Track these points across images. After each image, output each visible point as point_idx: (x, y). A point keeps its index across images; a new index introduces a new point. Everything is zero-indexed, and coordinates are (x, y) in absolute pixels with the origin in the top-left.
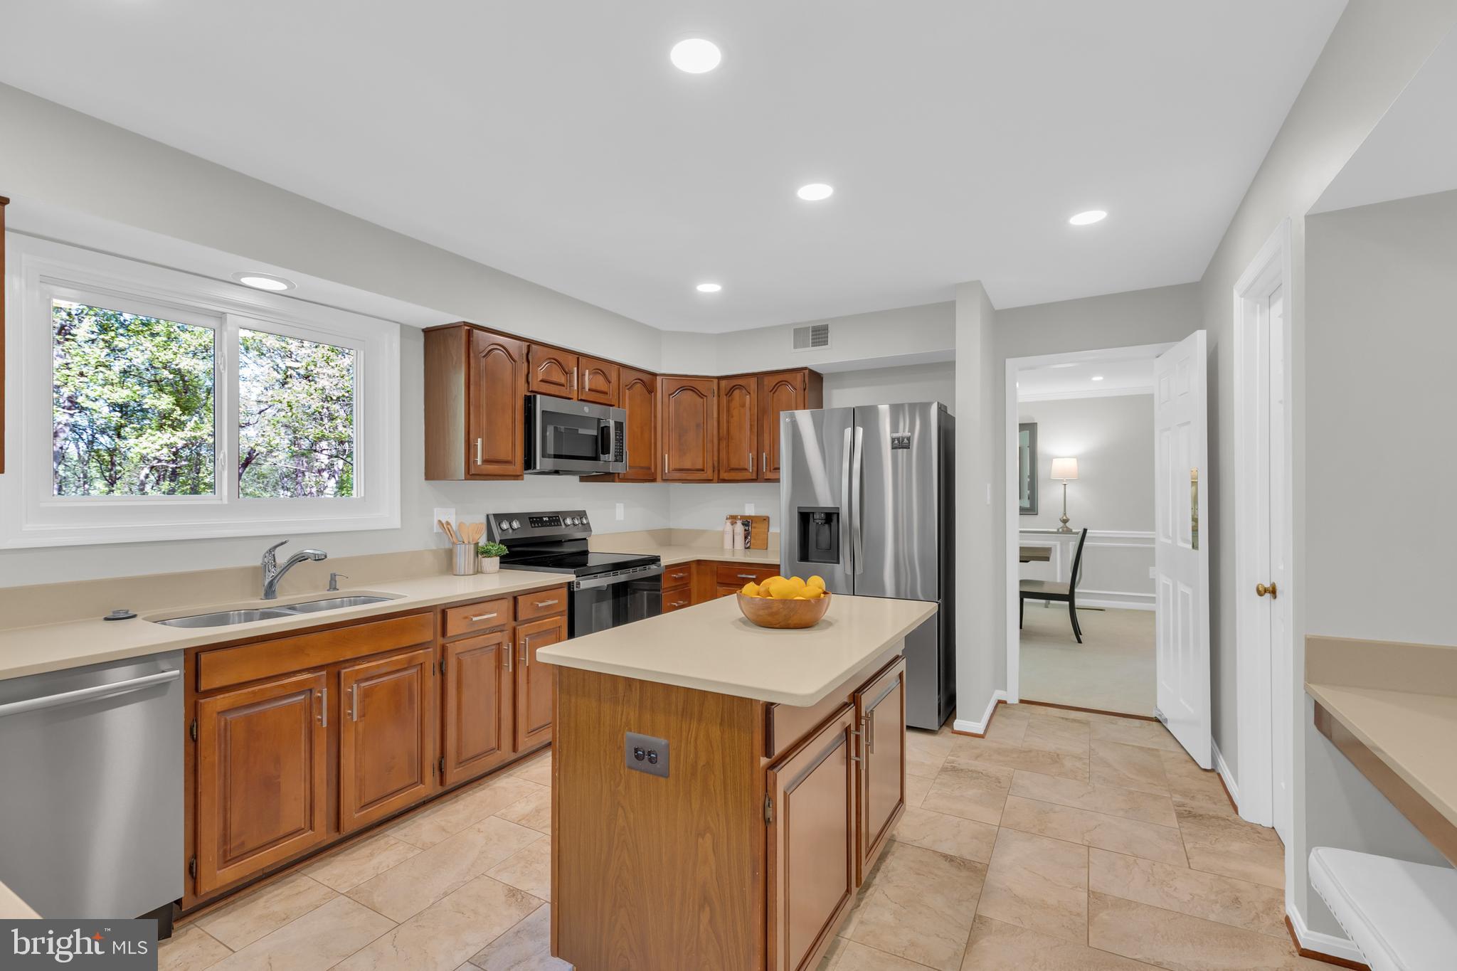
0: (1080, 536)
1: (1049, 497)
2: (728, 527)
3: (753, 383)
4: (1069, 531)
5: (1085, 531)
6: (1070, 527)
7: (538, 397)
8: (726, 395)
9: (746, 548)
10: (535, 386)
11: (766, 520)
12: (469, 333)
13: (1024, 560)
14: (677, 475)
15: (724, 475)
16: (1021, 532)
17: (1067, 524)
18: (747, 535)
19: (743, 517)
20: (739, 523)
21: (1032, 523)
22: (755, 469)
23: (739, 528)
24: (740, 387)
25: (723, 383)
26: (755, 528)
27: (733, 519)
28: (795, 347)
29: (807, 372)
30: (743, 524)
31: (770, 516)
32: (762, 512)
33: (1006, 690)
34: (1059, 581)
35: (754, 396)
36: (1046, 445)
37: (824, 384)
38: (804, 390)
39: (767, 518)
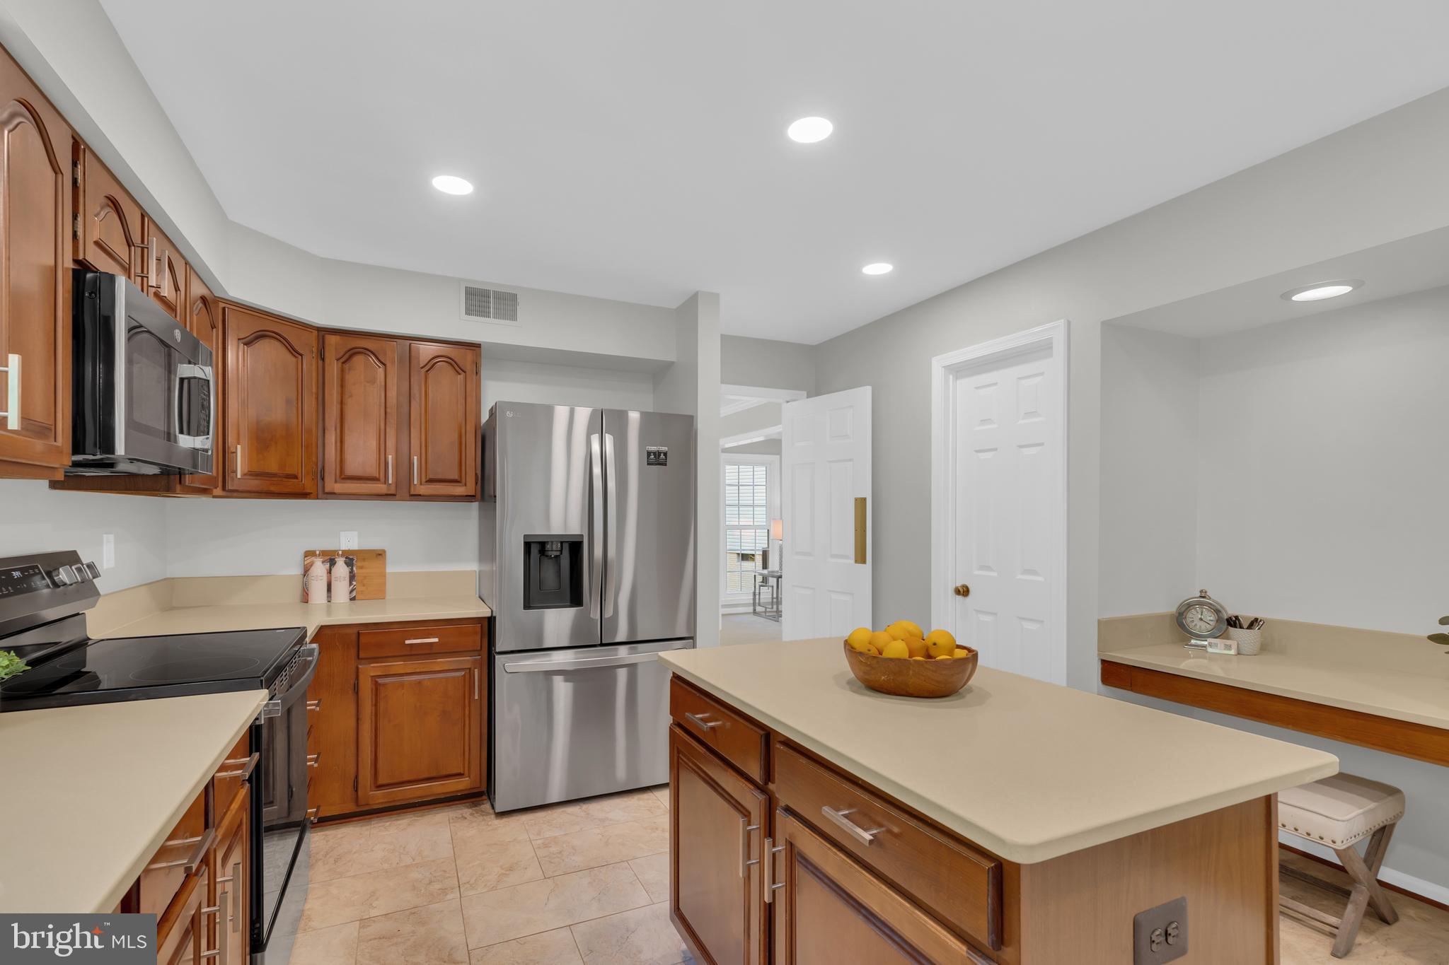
2: (318, 567)
3: (388, 350)
8: (338, 360)
9: (351, 599)
11: (380, 555)
14: (256, 485)
18: (352, 577)
19: (342, 553)
20: (340, 562)
23: (341, 569)
24: (365, 351)
25: (332, 340)
26: (362, 567)
27: (331, 556)
28: (469, 314)
29: (479, 351)
30: (345, 563)
31: (386, 549)
32: (373, 544)
35: (391, 369)
38: (477, 374)
39: (384, 551)
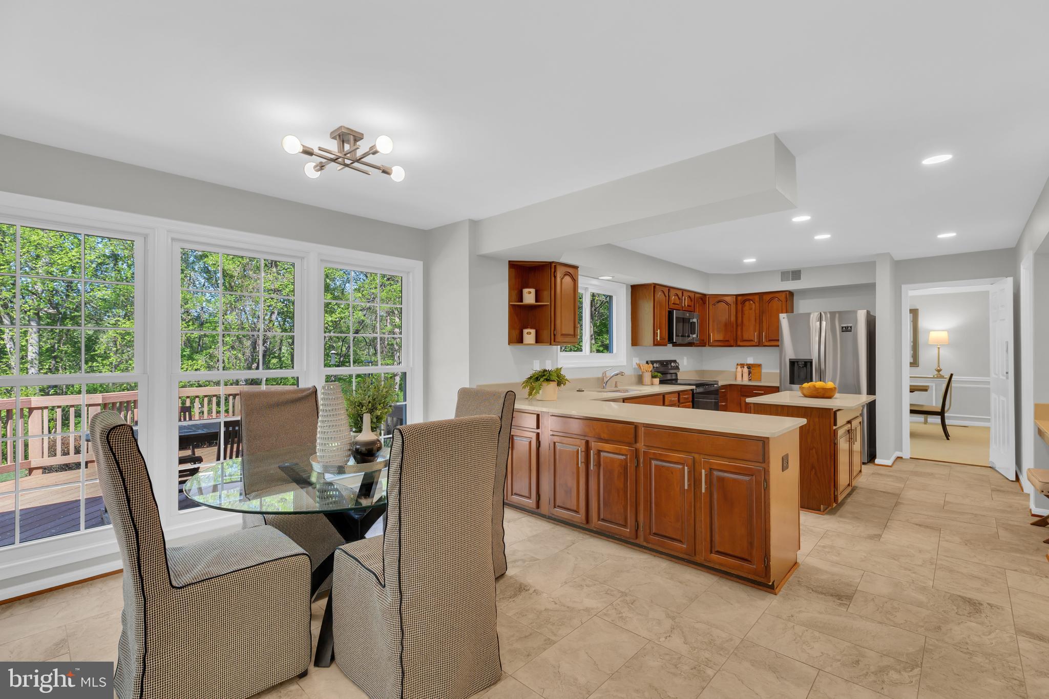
0: (947, 380)
1: (927, 356)
2: (739, 369)
3: (757, 298)
4: (942, 377)
5: (952, 375)
6: (943, 375)
7: (675, 311)
8: (741, 303)
9: (749, 379)
10: (672, 306)
11: (760, 366)
12: (654, 287)
13: (912, 391)
14: (717, 343)
15: (739, 343)
16: (911, 377)
17: (940, 373)
18: (750, 373)
19: (747, 365)
20: (746, 367)
21: (917, 371)
22: (758, 340)
23: (746, 370)
24: (749, 300)
25: (739, 298)
26: (754, 369)
27: (742, 365)
28: (782, 281)
29: (788, 293)
30: (748, 368)
32: (758, 362)
33: (902, 451)
34: (934, 405)
35: (757, 304)
36: (923, 323)
37: (794, 297)
38: (786, 301)
39: (761, 365)
